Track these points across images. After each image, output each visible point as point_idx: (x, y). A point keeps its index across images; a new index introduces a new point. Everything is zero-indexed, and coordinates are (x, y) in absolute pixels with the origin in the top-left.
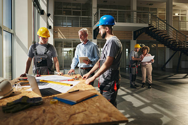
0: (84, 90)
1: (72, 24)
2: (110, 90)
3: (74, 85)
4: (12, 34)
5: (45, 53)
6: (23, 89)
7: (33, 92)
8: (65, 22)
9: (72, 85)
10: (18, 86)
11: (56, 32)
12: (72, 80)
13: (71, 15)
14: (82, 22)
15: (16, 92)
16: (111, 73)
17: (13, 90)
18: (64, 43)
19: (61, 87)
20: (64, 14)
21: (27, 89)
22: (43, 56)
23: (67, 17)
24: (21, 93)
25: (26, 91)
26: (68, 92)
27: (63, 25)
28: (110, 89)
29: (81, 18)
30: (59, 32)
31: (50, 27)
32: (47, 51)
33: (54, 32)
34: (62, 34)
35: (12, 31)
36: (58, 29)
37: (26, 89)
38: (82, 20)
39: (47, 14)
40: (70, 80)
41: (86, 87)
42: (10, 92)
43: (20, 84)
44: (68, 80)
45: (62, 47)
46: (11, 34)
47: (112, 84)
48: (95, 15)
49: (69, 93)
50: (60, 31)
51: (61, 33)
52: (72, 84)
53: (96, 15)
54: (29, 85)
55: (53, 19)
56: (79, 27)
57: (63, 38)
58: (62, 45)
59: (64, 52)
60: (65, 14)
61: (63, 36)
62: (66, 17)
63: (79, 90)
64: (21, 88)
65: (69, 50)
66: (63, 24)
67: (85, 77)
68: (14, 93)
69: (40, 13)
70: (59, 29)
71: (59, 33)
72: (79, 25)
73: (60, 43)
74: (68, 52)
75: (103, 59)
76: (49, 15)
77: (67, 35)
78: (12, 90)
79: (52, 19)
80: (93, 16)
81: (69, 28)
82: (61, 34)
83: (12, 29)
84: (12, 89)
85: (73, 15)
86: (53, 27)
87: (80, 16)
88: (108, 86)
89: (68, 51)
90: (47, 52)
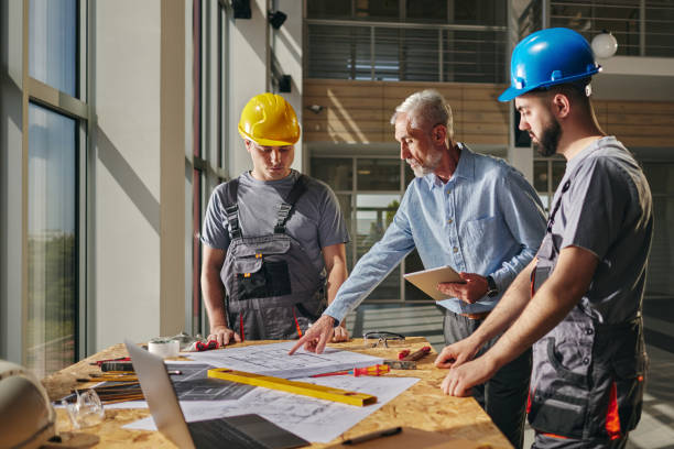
0: (429, 426)
1: (404, 67)
2: (586, 432)
3: (383, 400)
4: (78, 121)
5: (280, 229)
6: (113, 418)
7: (160, 436)
8: (368, 56)
9: (369, 401)
10: (86, 400)
11: (316, 107)
12: (379, 373)
13: (394, 16)
14: (457, 57)
15: (71, 436)
16: (591, 338)
17: (51, 424)
18: (360, 168)
19: (315, 412)
20: (360, 14)
21: (132, 420)
22: (270, 245)
23: (377, 29)
24: (97, 443)
25: (128, 431)
26: (342, 436)
27: (354, 73)
28: (581, 427)
29: (450, 34)
30: (335, 109)
31: (284, 84)
32: (289, 217)
33: (307, 108)
34: (347, 117)
35: (78, 107)
36: (330, 94)
37: (125, 422)
38: (457, 46)
39: (269, 13)
40: (366, 373)
41: (443, 408)
42: (34, 438)
43: (94, 394)
44: (358, 373)
45: (350, 188)
46: (71, 123)
47: (598, 397)
48: (521, 20)
49: (348, 443)
50: (338, 105)
51: (343, 112)
52: (373, 395)
53: (527, 20)
54: (143, 399)
55: (300, 39)
56: (441, 83)
57: (351, 141)
58: (351, 175)
59: (360, 215)
60: (365, 14)
61: (351, 132)
62: (368, 29)
63: (398, 431)
64: (102, 414)
65: (385, 205)
66: (353, 63)
67: (450, 360)
68: (57, 439)
69: (232, 12)
70: (334, 92)
71: (331, 115)
72: (441, 73)
73: (341, 168)
74: (380, 216)
75: (550, 264)
76: (276, 20)
77: (373, 125)
78: (46, 428)
79: (296, 40)
80: (513, 22)
81: (385, 85)
82: (342, 119)
83: (77, 96)
84: (50, 418)
85: (410, 17)
86: (305, 84)
87: (447, 23)
88: (574, 412)
89: (379, 211)
90: (285, 221)
